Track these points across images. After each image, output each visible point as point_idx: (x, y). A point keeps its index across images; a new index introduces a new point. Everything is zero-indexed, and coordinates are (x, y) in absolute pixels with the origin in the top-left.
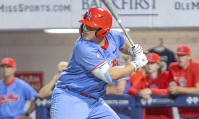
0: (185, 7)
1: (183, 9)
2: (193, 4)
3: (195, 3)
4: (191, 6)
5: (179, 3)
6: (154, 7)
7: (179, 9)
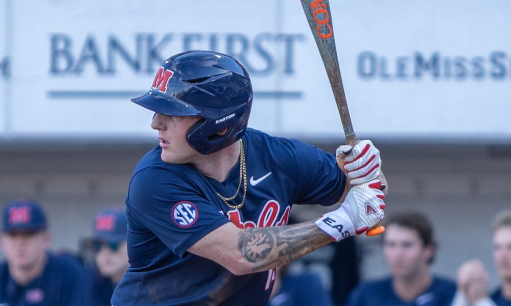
0: (392, 69)
1: (385, 76)
2: (419, 60)
3: (427, 57)
4: (411, 68)
5: (372, 58)
6: (289, 69)
7: (371, 75)
